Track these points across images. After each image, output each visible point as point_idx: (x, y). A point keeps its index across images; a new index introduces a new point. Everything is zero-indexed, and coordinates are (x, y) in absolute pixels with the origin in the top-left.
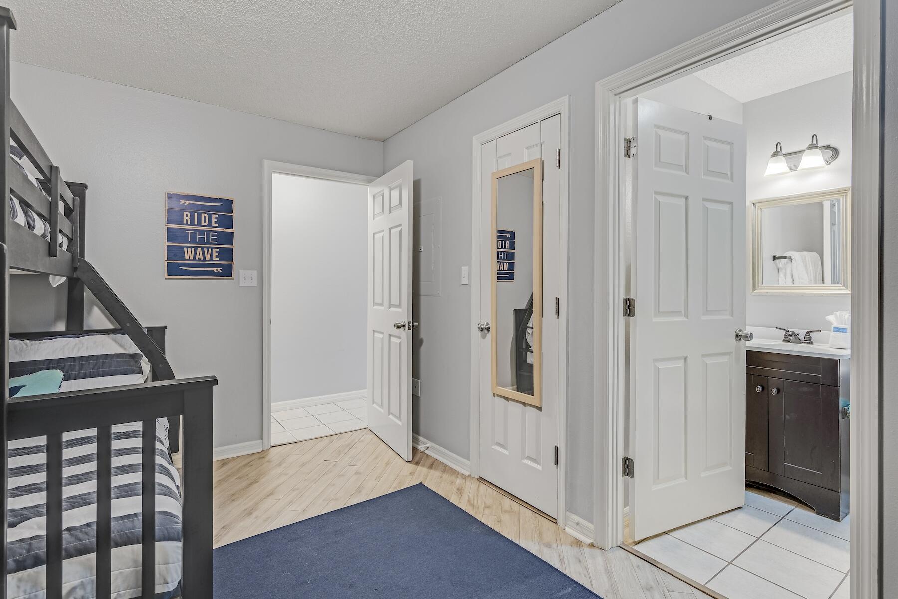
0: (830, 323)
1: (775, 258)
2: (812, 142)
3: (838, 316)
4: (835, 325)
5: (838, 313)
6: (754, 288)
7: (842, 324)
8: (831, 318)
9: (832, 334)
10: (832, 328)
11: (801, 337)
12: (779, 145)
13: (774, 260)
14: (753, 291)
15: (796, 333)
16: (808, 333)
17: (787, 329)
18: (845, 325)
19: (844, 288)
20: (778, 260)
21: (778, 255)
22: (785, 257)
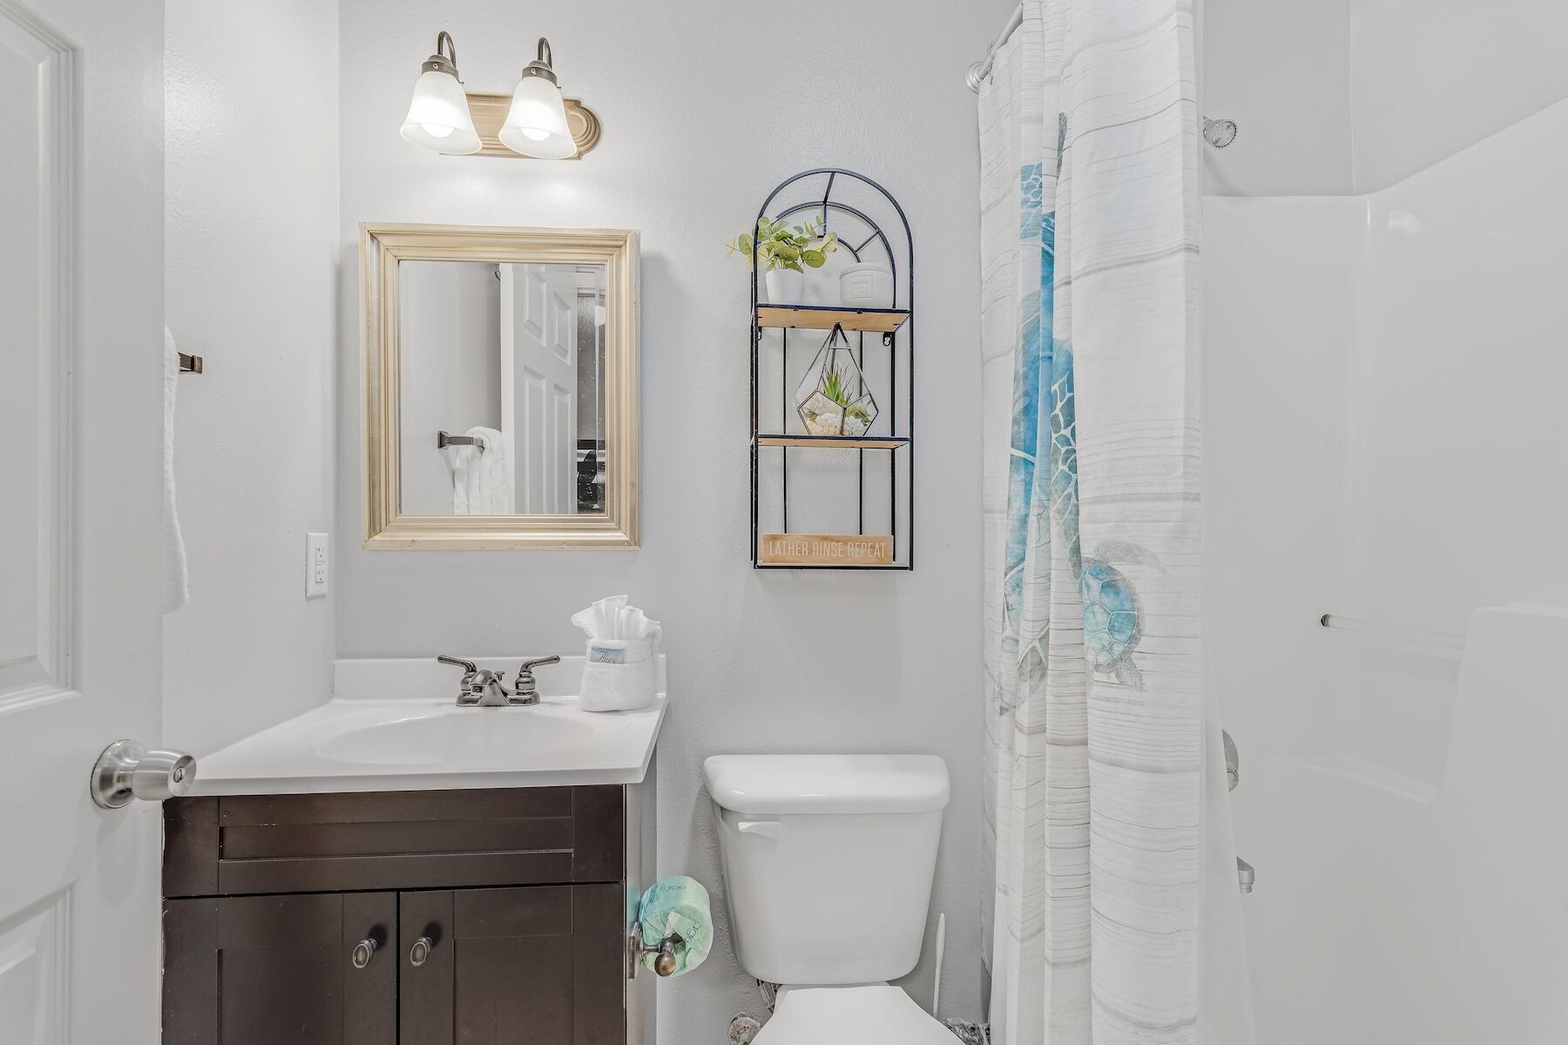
0: (582, 635)
1: (443, 441)
2: (540, 57)
3: (603, 610)
4: (596, 639)
5: (603, 603)
6: (374, 528)
7: (613, 639)
8: (585, 618)
9: (590, 668)
10: (589, 650)
11: (508, 684)
12: (445, 42)
13: (441, 445)
14: (370, 537)
15: (493, 671)
16: (527, 666)
17: (468, 659)
18: (620, 638)
19: (613, 525)
20: (451, 448)
21: (451, 433)
22: (468, 441)
